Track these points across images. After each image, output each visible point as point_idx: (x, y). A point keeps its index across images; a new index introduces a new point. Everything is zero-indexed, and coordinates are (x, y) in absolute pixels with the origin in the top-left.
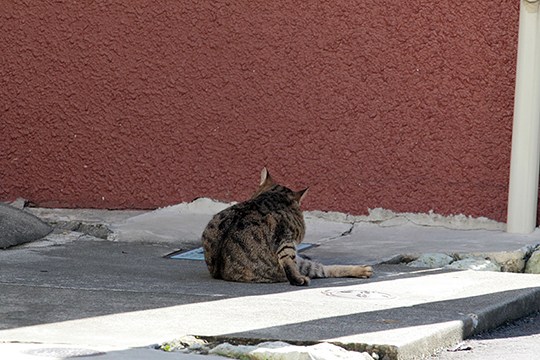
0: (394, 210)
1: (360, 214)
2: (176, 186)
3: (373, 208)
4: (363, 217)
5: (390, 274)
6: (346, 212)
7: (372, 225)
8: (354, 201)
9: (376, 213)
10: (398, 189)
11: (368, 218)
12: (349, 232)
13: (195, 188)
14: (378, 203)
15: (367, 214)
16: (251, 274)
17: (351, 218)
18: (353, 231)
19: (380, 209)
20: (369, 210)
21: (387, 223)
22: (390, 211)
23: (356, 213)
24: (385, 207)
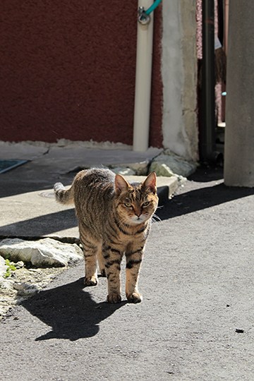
3: (59, 139)
4: (54, 144)
6: (45, 141)
7: (60, 148)
9: (62, 142)
11: (57, 144)
12: (47, 152)
15: (57, 142)
17: (48, 144)
18: (50, 152)
19: (64, 139)
20: (57, 140)
21: (67, 147)
22: (69, 140)
23: (51, 141)
24: (66, 138)
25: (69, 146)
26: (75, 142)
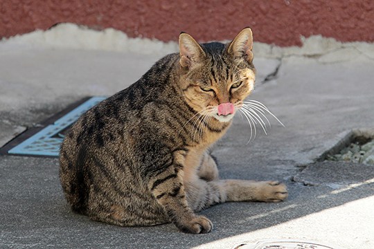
0: (338, 38)
1: (290, 45)
2: (26, 8)
3: (307, 36)
4: (293, 50)
5: (338, 189)
6: (269, 42)
7: (308, 61)
8: (281, 27)
9: (313, 43)
10: (344, 8)
11: (302, 51)
12: (274, 74)
13: (53, 9)
14: (315, 29)
15: (299, 44)
16: (123, 213)
17: (277, 50)
18: (280, 73)
19: (319, 37)
20: (303, 39)
21: (329, 58)
22: (332, 40)
23: (283, 43)
24: (326, 35)
25: (331, 57)
26: (349, 44)
